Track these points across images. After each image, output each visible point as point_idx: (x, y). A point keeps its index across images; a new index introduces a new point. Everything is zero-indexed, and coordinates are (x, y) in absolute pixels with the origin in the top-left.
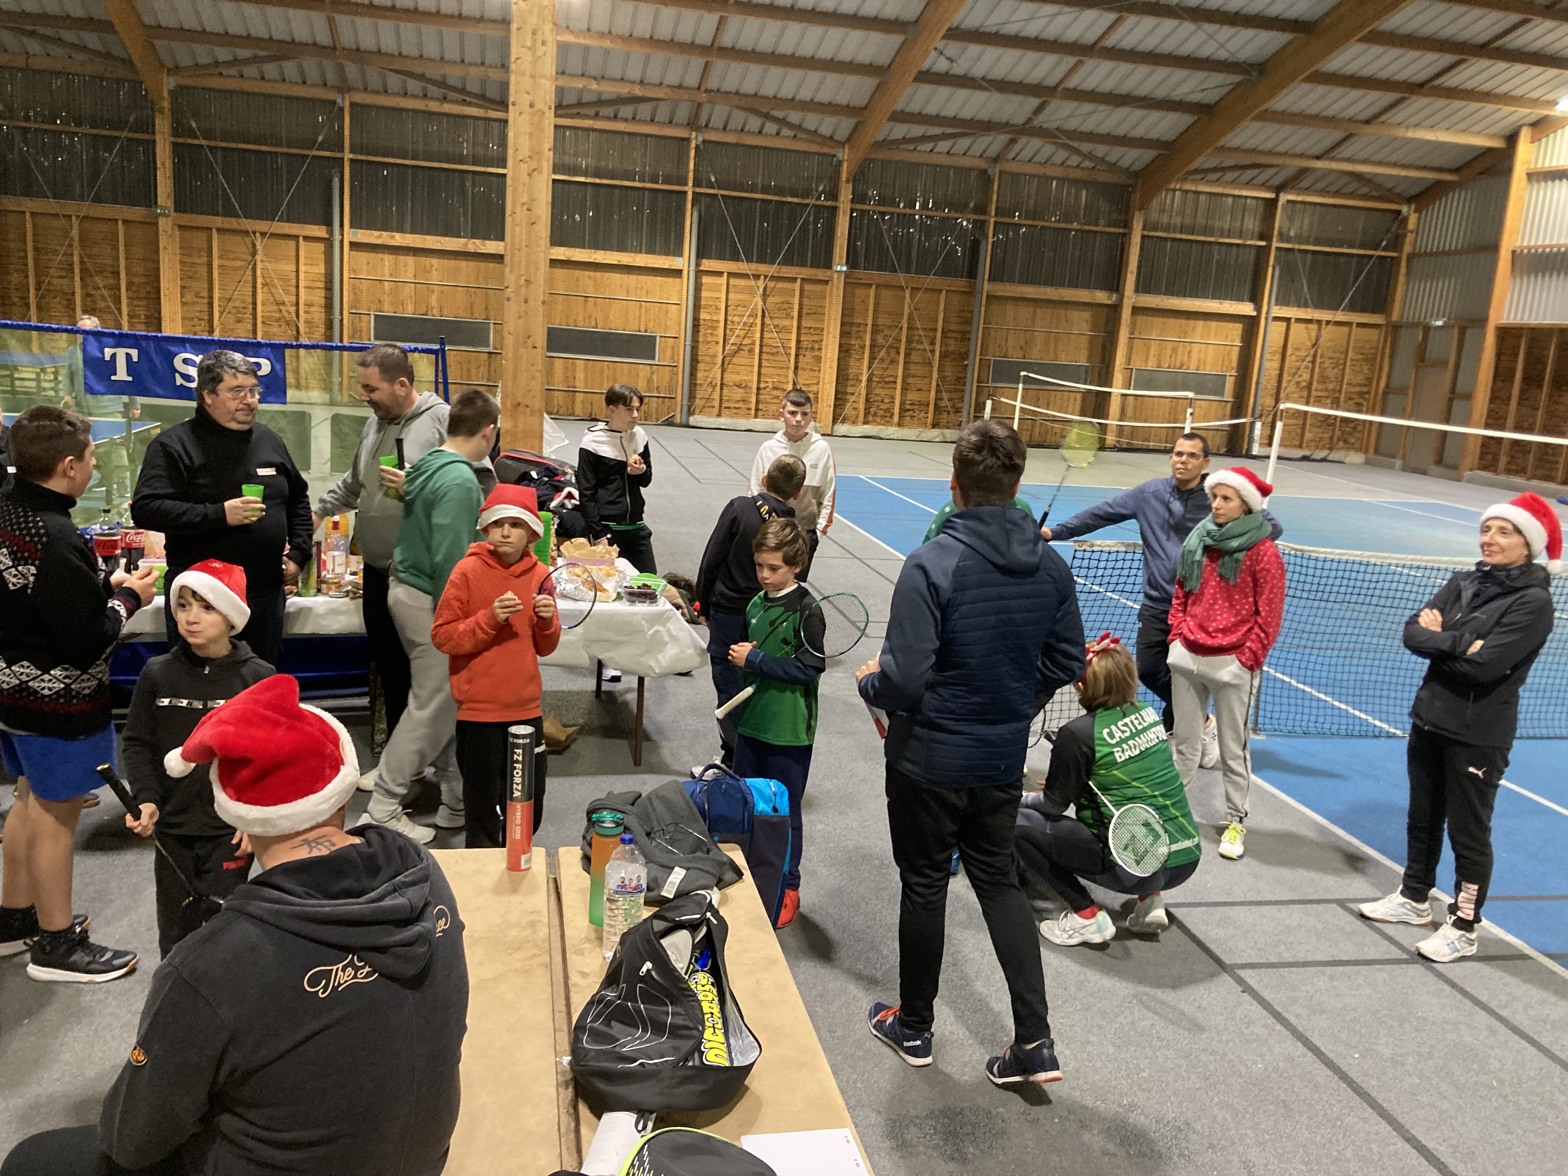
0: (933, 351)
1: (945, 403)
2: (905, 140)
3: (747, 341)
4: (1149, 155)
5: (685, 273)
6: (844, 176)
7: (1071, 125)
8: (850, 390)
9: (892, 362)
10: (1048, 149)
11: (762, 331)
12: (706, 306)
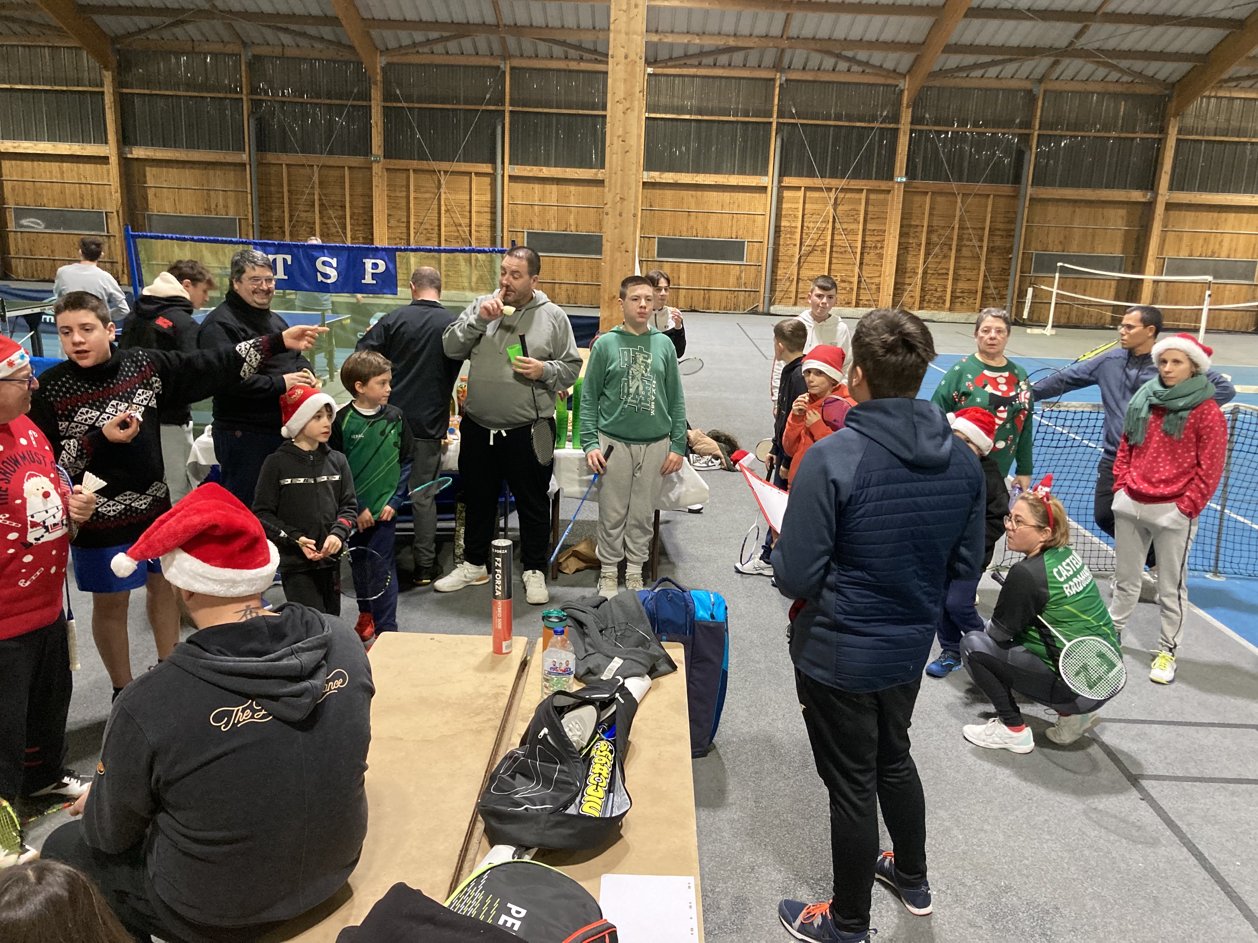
0: (981, 247)
1: (992, 291)
2: (959, 69)
3: (820, 243)
4: (1185, 67)
5: (769, 189)
6: (905, 102)
7: (1111, 44)
8: (907, 281)
9: (945, 257)
10: (1089, 67)
11: (833, 234)
12: (786, 216)
